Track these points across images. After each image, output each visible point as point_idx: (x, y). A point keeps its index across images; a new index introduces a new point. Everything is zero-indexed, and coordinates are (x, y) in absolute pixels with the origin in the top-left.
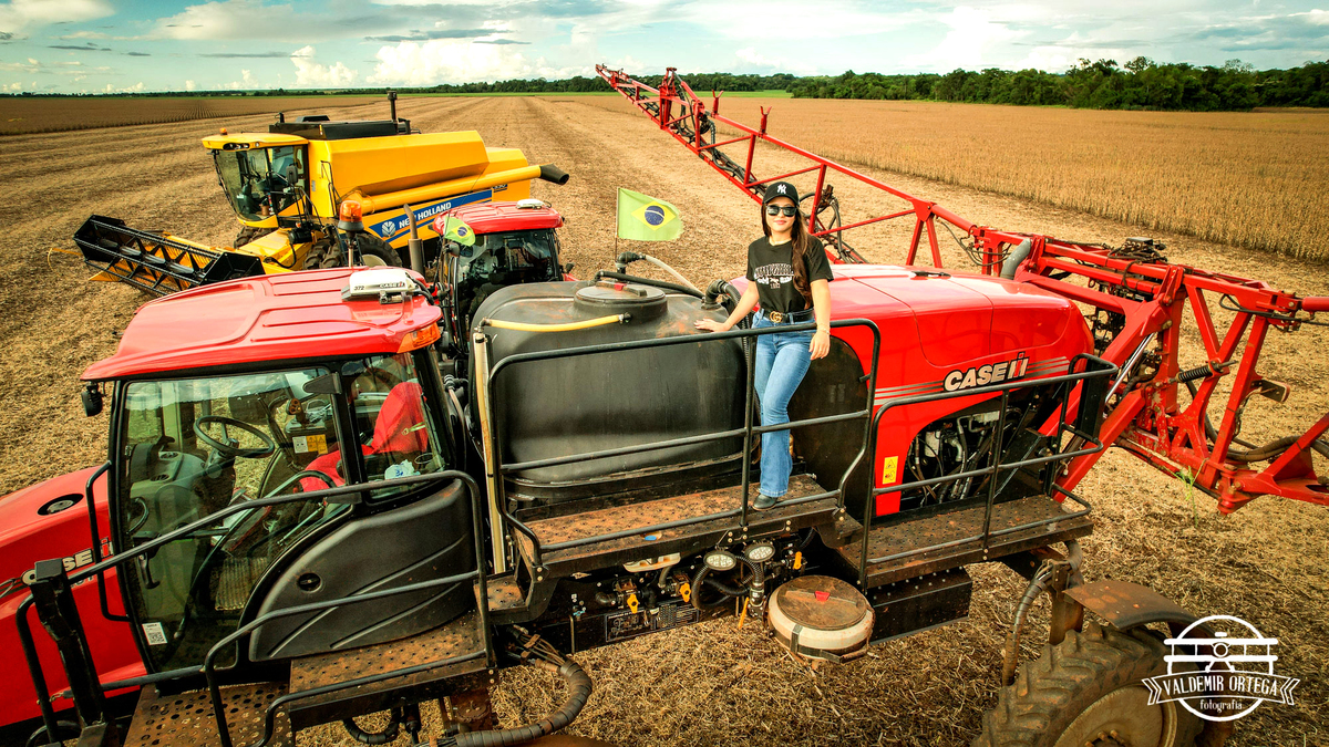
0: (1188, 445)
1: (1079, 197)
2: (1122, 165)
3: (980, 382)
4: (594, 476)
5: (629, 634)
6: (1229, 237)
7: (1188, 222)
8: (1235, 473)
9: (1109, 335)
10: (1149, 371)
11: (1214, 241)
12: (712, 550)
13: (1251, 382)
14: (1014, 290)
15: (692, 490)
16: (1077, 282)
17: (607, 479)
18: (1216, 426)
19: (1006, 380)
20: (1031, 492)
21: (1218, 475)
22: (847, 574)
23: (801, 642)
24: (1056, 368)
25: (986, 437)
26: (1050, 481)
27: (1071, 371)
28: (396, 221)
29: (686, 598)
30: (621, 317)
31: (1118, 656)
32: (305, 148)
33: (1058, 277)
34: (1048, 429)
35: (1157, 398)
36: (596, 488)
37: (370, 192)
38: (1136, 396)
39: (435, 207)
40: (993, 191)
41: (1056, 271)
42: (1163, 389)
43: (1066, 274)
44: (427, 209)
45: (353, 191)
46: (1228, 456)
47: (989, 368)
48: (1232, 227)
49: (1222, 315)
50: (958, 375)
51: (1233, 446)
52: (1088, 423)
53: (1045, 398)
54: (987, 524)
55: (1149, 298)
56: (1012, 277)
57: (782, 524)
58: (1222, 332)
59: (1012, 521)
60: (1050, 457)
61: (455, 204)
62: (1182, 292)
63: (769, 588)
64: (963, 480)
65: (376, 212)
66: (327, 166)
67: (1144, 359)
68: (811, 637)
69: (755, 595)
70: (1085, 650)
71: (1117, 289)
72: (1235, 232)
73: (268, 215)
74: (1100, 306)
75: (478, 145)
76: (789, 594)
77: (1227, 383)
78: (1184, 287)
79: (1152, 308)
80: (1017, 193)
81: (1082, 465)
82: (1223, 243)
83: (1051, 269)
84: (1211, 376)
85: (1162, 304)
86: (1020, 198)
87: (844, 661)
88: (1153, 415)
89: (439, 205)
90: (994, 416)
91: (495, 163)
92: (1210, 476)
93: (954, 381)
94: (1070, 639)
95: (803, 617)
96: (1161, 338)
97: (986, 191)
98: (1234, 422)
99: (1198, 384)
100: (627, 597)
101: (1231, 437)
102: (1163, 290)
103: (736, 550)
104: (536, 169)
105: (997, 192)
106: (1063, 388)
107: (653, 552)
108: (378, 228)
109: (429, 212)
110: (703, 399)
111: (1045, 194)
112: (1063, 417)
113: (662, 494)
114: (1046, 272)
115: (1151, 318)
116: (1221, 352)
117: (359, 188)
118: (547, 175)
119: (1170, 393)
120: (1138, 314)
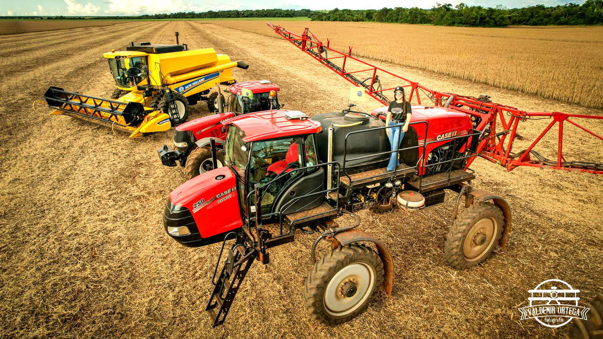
0: (499, 154)
1: (444, 68)
2: (459, 54)
3: (445, 138)
4: (355, 165)
5: (358, 210)
6: (501, 85)
7: (487, 79)
8: (511, 161)
9: (475, 124)
10: (487, 134)
11: (496, 87)
12: (386, 182)
13: (515, 136)
14: (449, 111)
15: (377, 169)
16: (467, 108)
17: (358, 165)
18: (506, 149)
19: (451, 137)
20: (457, 169)
21: (507, 162)
22: (416, 190)
23: (409, 206)
24: (464, 133)
25: (444, 154)
26: (462, 165)
27: (468, 134)
28: (184, 86)
29: (375, 198)
30: (361, 122)
31: (484, 208)
32: (147, 57)
33: (460, 106)
34: (462, 151)
35: (490, 141)
36: (356, 168)
37: (173, 75)
38: (485, 141)
39: (198, 80)
40: (409, 66)
41: (459, 105)
42: (492, 139)
43: (462, 106)
44: (195, 81)
45: (168, 74)
46: (509, 157)
47: (447, 134)
48: (503, 81)
49: (507, 119)
50: (440, 136)
51: (510, 154)
52: (473, 148)
53: (461, 142)
54: (449, 176)
55: (487, 112)
56: (448, 107)
57: (403, 175)
58: (507, 123)
59: (455, 176)
60: (462, 158)
61: (206, 78)
62: (497, 111)
63: (397, 194)
64: (440, 164)
65: (177, 83)
66: (158, 65)
67: (486, 131)
68: (411, 204)
69: (394, 195)
70: (475, 208)
71: (477, 110)
72: (504, 83)
73: (133, 85)
74: (472, 115)
75: (214, 55)
76: (403, 195)
77: (508, 137)
78: (498, 109)
79: (489, 115)
80: (420, 67)
81: (470, 160)
82: (499, 87)
83: (457, 104)
84: (504, 134)
85: (492, 114)
86: (420, 69)
87: (420, 209)
88: (489, 146)
89: (200, 79)
90: (447, 148)
91: (220, 61)
92: (504, 162)
93: (439, 138)
94: (471, 206)
95: (408, 200)
96: (491, 124)
97: (406, 66)
98: (510, 147)
99: (501, 137)
100: (361, 198)
101: (510, 152)
102: (492, 111)
103: (393, 182)
104: (235, 63)
105: (411, 67)
106: (466, 139)
107: (374, 183)
108: (177, 89)
109: (196, 82)
110: (381, 144)
111: (431, 68)
112: (466, 147)
113: (371, 169)
114: (456, 105)
115: (489, 119)
116: (507, 127)
117: (170, 73)
118: (240, 66)
119: (493, 139)
120: (485, 118)
